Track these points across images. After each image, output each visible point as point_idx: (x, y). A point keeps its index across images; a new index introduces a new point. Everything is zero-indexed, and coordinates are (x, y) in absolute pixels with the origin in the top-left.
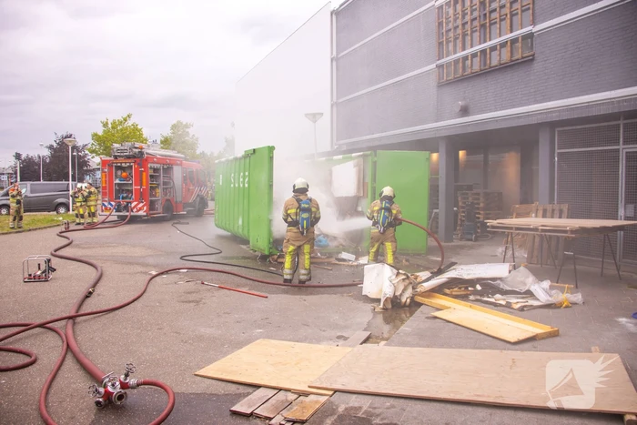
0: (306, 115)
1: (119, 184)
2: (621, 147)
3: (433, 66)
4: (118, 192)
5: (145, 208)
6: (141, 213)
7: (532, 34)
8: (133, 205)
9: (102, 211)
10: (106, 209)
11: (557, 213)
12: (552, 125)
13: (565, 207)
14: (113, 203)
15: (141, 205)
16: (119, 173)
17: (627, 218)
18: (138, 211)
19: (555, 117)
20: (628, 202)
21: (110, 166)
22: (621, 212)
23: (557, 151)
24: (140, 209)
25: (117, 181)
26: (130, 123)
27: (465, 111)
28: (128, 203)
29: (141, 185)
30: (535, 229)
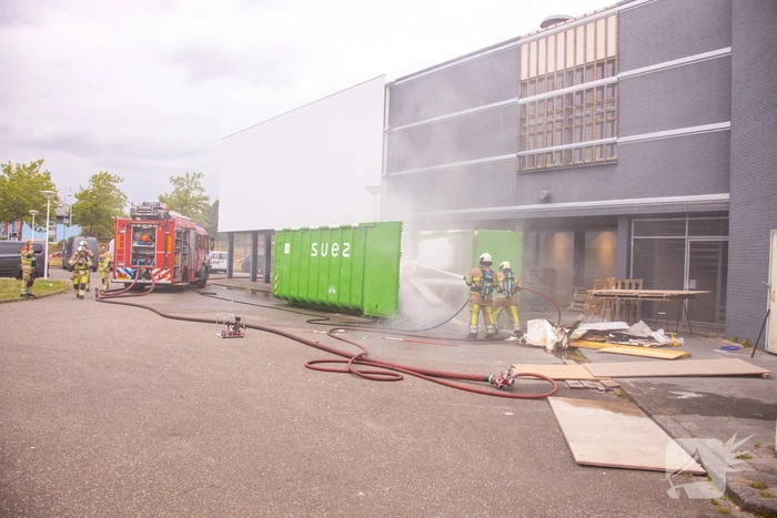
0: (366, 187)
1: (135, 248)
2: (686, 237)
3: (514, 155)
4: (135, 256)
5: (169, 276)
6: (164, 281)
7: (616, 143)
8: (154, 272)
9: (115, 277)
10: (120, 275)
11: (634, 286)
12: (630, 217)
13: (641, 282)
14: (129, 269)
15: (164, 272)
16: (138, 235)
17: (690, 290)
18: (160, 278)
19: (635, 212)
20: (691, 278)
21: (129, 227)
22: (686, 285)
23: (633, 237)
24: (164, 276)
25: (135, 244)
26: (41, 170)
27: (548, 199)
28: (148, 269)
29: (166, 250)
30: (637, 296)
